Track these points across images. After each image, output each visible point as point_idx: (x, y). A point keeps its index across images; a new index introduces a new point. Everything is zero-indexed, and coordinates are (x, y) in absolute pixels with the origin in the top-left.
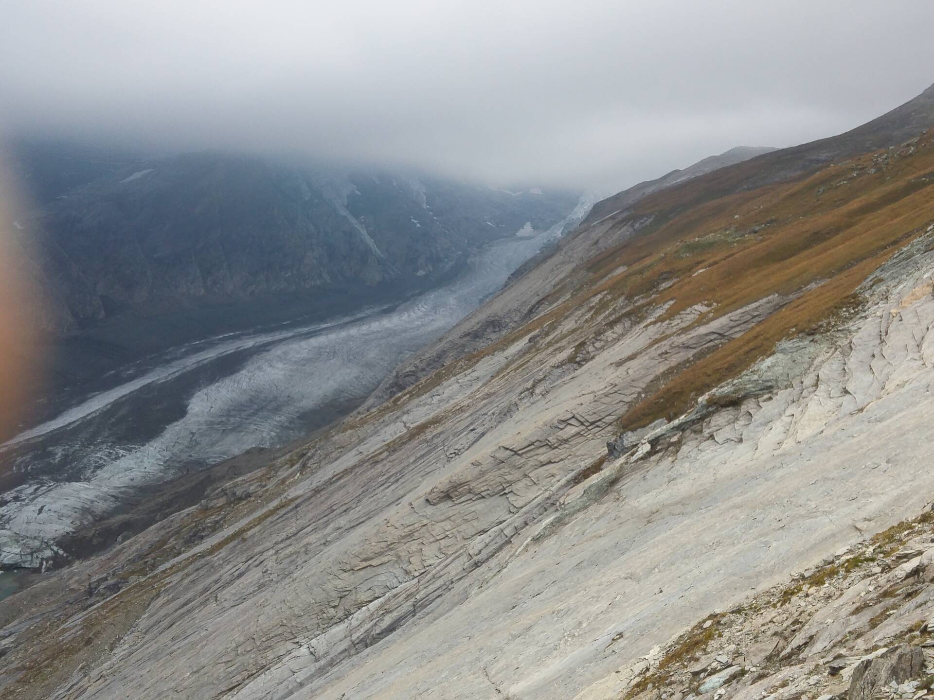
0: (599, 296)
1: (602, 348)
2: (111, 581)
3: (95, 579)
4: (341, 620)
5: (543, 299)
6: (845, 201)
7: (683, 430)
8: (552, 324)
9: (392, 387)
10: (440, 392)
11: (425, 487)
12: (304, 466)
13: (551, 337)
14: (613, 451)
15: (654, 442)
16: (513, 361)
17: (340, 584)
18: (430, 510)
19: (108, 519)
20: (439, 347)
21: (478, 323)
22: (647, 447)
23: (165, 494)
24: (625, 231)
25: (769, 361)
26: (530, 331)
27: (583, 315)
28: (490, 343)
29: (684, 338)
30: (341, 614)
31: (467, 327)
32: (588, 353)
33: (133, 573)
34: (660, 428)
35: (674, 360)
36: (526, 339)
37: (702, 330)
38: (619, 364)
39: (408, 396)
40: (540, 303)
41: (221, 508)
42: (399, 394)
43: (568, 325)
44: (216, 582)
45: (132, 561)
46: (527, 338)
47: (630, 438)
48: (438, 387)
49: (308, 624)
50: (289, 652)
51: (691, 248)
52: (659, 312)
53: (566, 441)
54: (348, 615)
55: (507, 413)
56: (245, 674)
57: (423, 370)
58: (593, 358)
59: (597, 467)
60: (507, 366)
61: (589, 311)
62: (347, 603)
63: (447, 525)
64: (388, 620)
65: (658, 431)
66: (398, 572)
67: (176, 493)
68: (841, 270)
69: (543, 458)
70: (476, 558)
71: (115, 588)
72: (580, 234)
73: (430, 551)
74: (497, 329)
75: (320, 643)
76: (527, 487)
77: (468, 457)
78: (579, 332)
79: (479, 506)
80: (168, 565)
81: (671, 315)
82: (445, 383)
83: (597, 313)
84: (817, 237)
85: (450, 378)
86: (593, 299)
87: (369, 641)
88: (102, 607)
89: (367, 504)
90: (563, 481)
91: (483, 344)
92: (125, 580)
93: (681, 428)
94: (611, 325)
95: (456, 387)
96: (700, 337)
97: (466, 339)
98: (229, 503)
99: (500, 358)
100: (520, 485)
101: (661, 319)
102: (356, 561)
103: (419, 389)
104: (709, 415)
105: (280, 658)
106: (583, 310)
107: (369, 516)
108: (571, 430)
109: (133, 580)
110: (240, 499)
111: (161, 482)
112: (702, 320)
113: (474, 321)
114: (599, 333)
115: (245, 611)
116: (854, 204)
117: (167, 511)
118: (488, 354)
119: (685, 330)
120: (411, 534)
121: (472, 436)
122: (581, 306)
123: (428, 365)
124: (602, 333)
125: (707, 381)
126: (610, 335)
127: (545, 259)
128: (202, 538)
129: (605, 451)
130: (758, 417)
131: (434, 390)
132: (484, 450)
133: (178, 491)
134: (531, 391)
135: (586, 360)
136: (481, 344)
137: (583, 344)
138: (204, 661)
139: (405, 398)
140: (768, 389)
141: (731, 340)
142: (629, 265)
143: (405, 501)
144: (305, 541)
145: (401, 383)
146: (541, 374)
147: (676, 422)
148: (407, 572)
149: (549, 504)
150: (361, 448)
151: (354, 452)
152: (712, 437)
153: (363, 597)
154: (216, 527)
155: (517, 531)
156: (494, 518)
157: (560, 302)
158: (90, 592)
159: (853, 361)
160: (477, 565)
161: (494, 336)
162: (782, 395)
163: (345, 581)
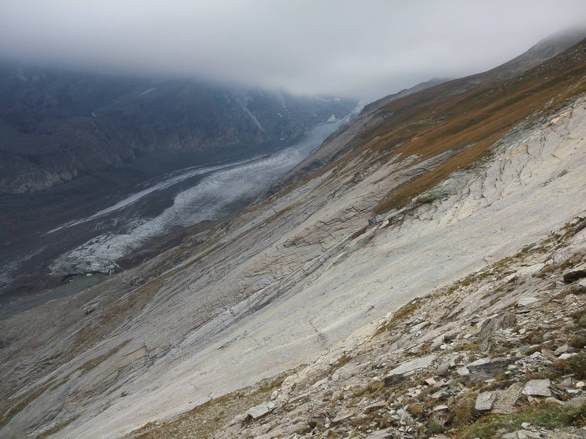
0: (366, 151)
1: (367, 175)
2: (141, 279)
3: (133, 278)
4: (245, 299)
5: (339, 152)
6: (487, 105)
7: (405, 214)
8: (344, 164)
9: (268, 193)
10: (291, 195)
11: (283, 239)
12: (228, 229)
13: (343, 170)
14: (371, 223)
15: (391, 220)
16: (325, 181)
17: (244, 282)
18: (285, 250)
19: (139, 251)
20: (290, 174)
21: (309, 163)
22: (387, 222)
23: (164, 241)
24: (380, 119)
25: (446, 182)
26: (333, 167)
27: (358, 160)
28: (314, 172)
29: (406, 171)
30: (245, 296)
31: (303, 165)
32: (360, 177)
33: (150, 276)
34: (393, 213)
35: (401, 182)
37: (415, 167)
38: (375, 183)
39: (276, 197)
40: (338, 154)
41: (190, 247)
42: (272, 196)
43: (351, 164)
44: (188, 280)
45: (150, 271)
46: (332, 170)
47: (379, 217)
48: (290, 193)
49: (230, 300)
50: (222, 312)
51: (411, 127)
52: (395, 158)
53: (349, 219)
54: (248, 296)
55: (322, 205)
56: (202, 321)
57: (283, 185)
58: (363, 180)
59: (363, 231)
60: (322, 183)
61: (361, 158)
62: (248, 291)
63: (294, 257)
64: (266, 299)
65: (393, 214)
66: (271, 277)
67: (169, 240)
68: (483, 138)
69: (338, 227)
70: (307, 272)
71: (143, 282)
72: (358, 120)
73: (285, 268)
74: (318, 166)
75: (235, 308)
76: (331, 240)
77: (303, 226)
78: (356, 168)
79: (308, 248)
80: (166, 272)
81: (400, 160)
82: (293, 191)
83: (365, 159)
84: (472, 122)
85: (296, 189)
86: (363, 152)
87: (257, 308)
88: (137, 291)
89: (257, 247)
90: (347, 238)
91: (311, 173)
92: (147, 279)
93: (404, 213)
94: (372, 164)
95: (298, 193)
96: (413, 170)
97: (303, 171)
98: (193, 245)
99: (319, 180)
100: (327, 239)
101: (395, 162)
102: (251, 272)
103: (281, 194)
104: (417, 207)
105: (217, 315)
106: (359, 157)
107: (257, 252)
108: (352, 214)
109: (151, 279)
110: (199, 244)
111: (163, 235)
112: (415, 162)
113: (307, 162)
114: (366, 168)
115: (201, 294)
116: (491, 106)
117: (165, 248)
118: (313, 178)
119: (407, 167)
120: (277, 260)
121: (305, 216)
122: (358, 155)
123: (285, 183)
124: (367, 168)
125: (417, 191)
126: (371, 169)
127: (341, 133)
128: (182, 261)
129: (367, 223)
130: (440, 208)
131: (288, 194)
132: (311, 222)
133: (170, 239)
134: (333, 195)
135: (359, 181)
136: (310, 173)
137: (358, 173)
138: (183, 315)
139: (274, 198)
140: (446, 195)
141: (428, 171)
142: (381, 135)
143: (274, 245)
144: (229, 263)
145: (272, 191)
146: (338, 187)
147: (401, 210)
148: (275, 278)
149: (341, 248)
150: (254, 221)
151: (251, 223)
152: (418, 217)
153: (255, 288)
154: (188, 256)
155: (326, 260)
156: (315, 254)
157: (347, 153)
158: (131, 284)
159: (487, 182)
160: (307, 275)
161: (316, 170)
162: (452, 198)
163: (247, 281)
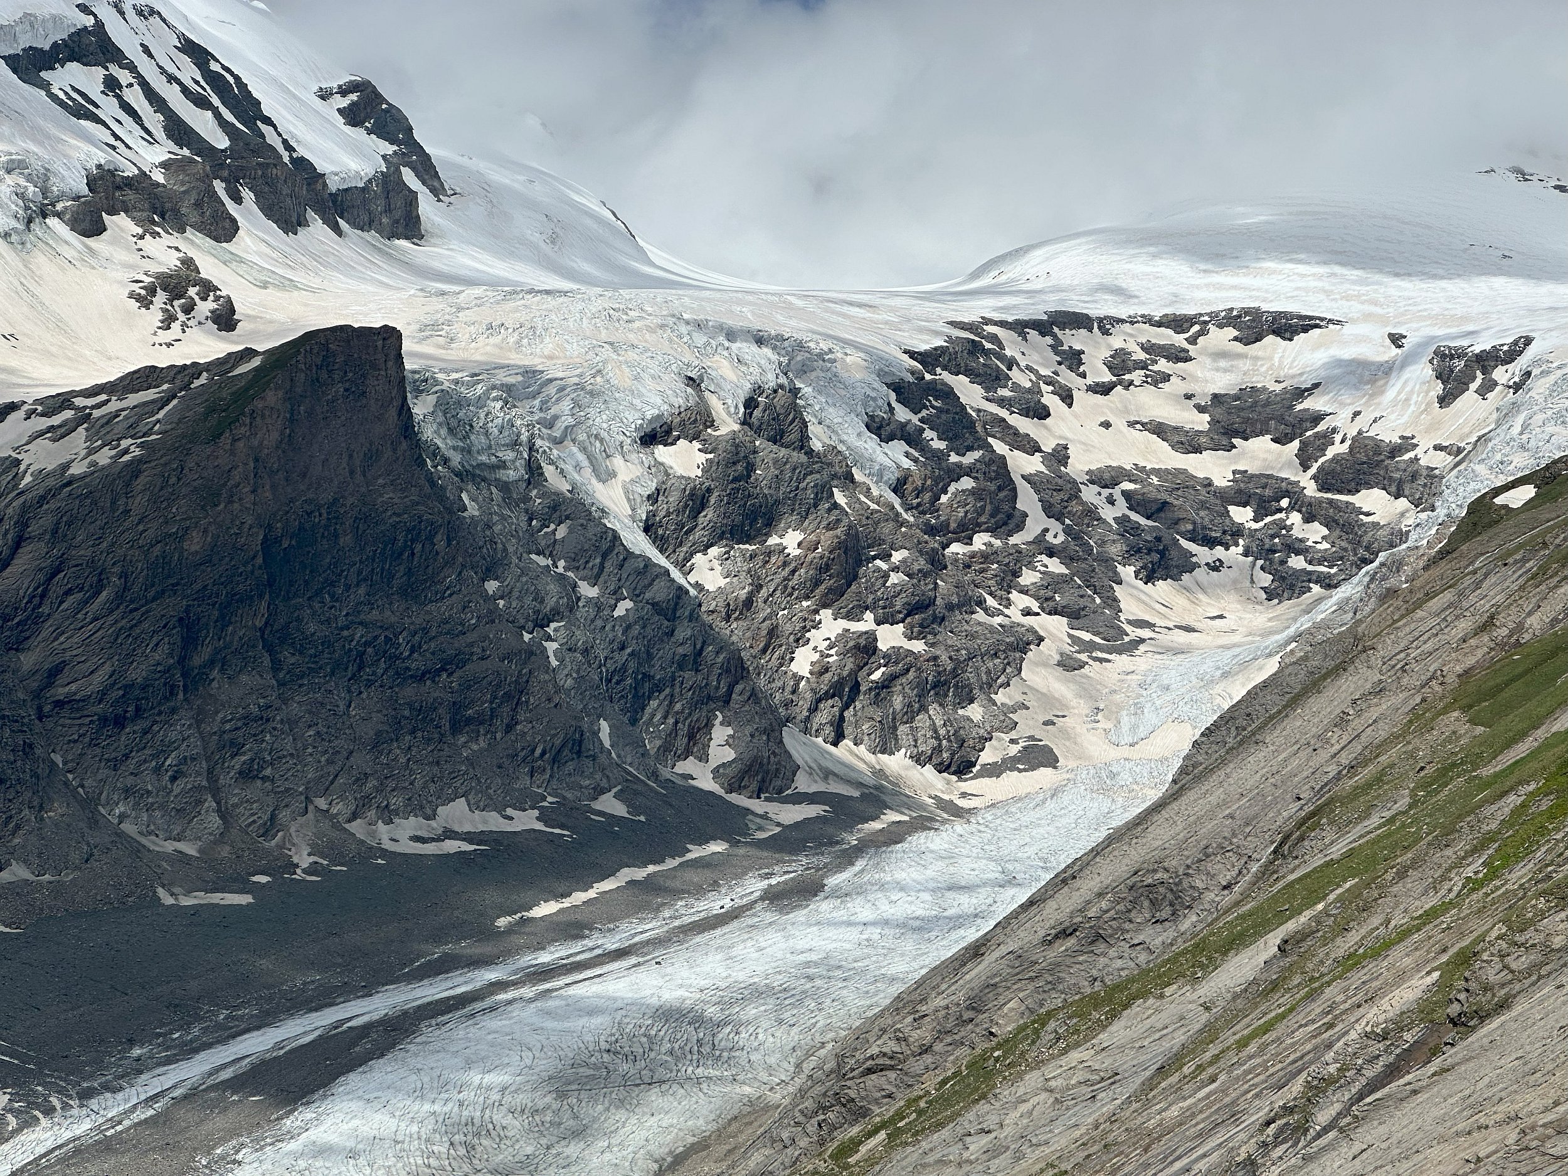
0: (1513, 800)
1: (1535, 973)
5: (1312, 814)
8: (1354, 894)
9: (825, 1109)
10: (991, 1121)
13: (1353, 937)
16: (1230, 1017)
20: (977, 972)
21: (1100, 895)
26: (1282, 917)
27: (1459, 863)
28: (1143, 958)
32: (1487, 988)
36: (1269, 944)
39: (882, 1135)
40: (1308, 823)
42: (855, 1131)
43: (1408, 899)
46: (1274, 939)
48: (983, 1107)
57: (926, 1050)
58: (1503, 1005)
60: (1210, 1033)
61: (1475, 850)
72: (1429, 596)
74: (1166, 912)
78: (1447, 919)
82: (1005, 1093)
83: (1508, 859)
85: (1020, 1076)
86: (1489, 810)
91: (1119, 963)
97: (1062, 947)
99: (1184, 1008)
103: (920, 1112)
106: (1461, 846)
114: (1520, 921)
118: (1143, 994)
122: (1446, 835)
123: (941, 1033)
124: (1531, 922)
127: (1315, 684)
131: (971, 1115)
134: (1298, 1118)
135: (1482, 1013)
136: (1114, 963)
137: (1468, 958)
139: (872, 1142)
145: (853, 1094)
146: (1330, 1056)
157: (1375, 820)
161: (1155, 936)
